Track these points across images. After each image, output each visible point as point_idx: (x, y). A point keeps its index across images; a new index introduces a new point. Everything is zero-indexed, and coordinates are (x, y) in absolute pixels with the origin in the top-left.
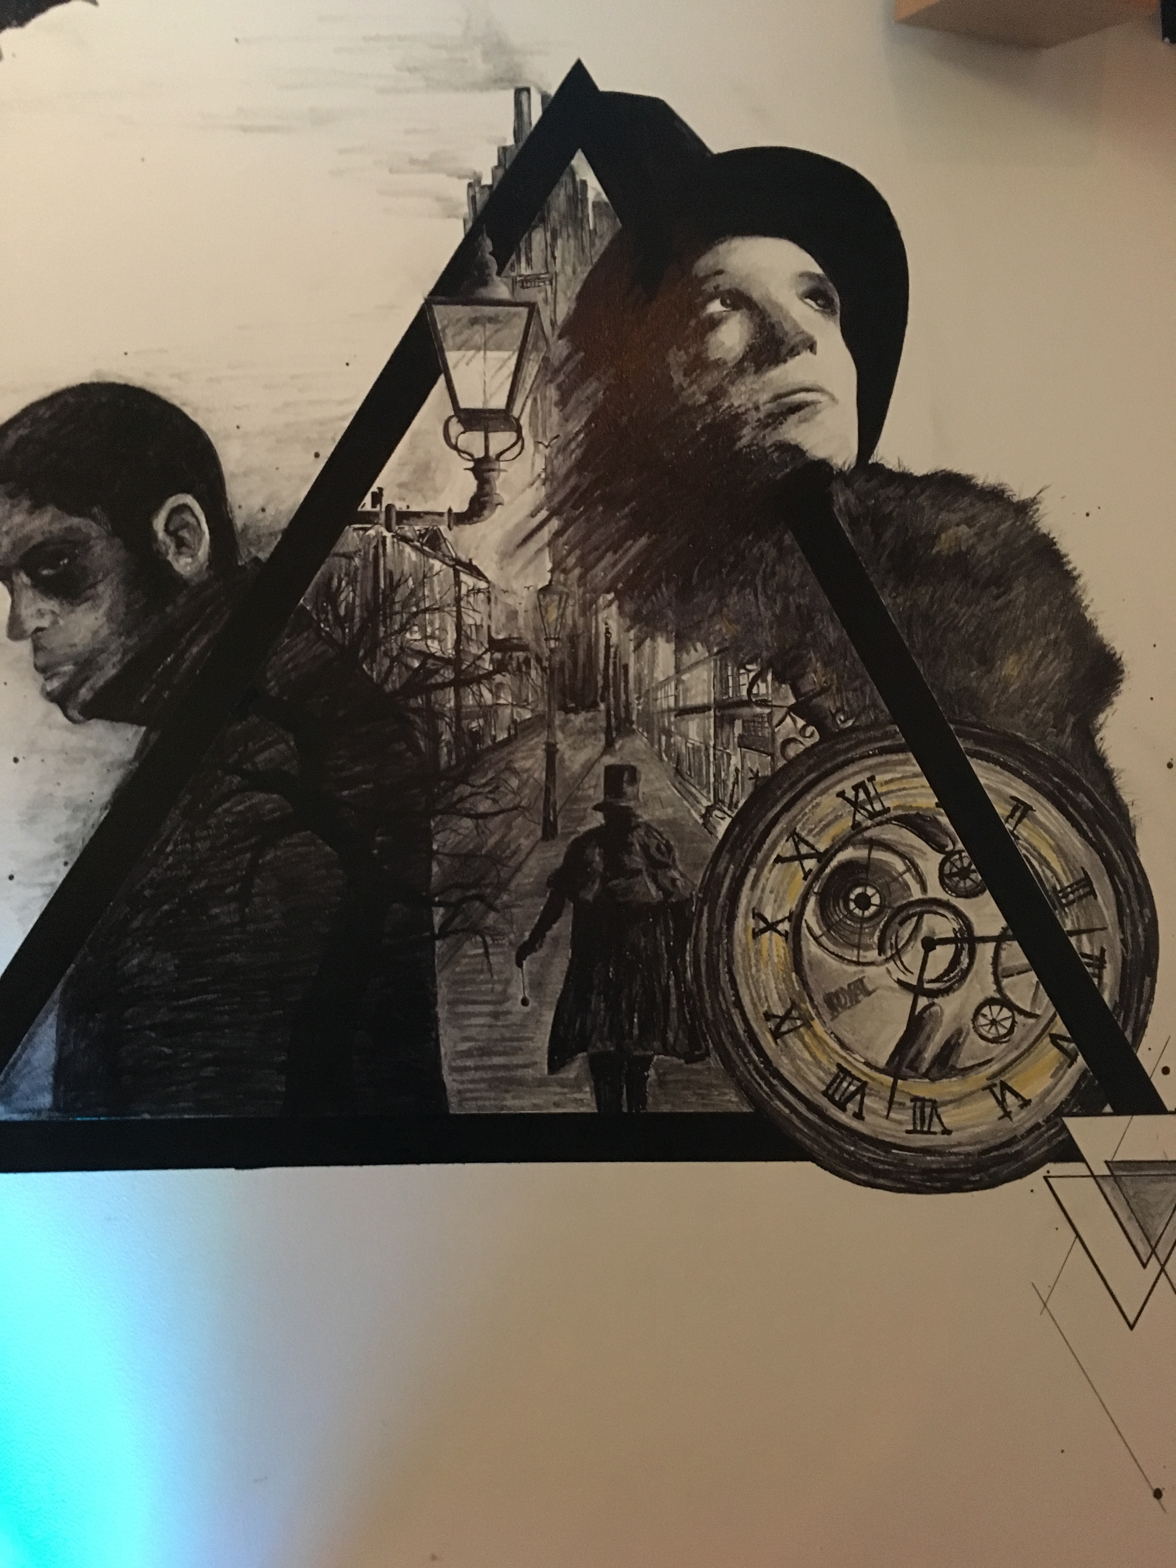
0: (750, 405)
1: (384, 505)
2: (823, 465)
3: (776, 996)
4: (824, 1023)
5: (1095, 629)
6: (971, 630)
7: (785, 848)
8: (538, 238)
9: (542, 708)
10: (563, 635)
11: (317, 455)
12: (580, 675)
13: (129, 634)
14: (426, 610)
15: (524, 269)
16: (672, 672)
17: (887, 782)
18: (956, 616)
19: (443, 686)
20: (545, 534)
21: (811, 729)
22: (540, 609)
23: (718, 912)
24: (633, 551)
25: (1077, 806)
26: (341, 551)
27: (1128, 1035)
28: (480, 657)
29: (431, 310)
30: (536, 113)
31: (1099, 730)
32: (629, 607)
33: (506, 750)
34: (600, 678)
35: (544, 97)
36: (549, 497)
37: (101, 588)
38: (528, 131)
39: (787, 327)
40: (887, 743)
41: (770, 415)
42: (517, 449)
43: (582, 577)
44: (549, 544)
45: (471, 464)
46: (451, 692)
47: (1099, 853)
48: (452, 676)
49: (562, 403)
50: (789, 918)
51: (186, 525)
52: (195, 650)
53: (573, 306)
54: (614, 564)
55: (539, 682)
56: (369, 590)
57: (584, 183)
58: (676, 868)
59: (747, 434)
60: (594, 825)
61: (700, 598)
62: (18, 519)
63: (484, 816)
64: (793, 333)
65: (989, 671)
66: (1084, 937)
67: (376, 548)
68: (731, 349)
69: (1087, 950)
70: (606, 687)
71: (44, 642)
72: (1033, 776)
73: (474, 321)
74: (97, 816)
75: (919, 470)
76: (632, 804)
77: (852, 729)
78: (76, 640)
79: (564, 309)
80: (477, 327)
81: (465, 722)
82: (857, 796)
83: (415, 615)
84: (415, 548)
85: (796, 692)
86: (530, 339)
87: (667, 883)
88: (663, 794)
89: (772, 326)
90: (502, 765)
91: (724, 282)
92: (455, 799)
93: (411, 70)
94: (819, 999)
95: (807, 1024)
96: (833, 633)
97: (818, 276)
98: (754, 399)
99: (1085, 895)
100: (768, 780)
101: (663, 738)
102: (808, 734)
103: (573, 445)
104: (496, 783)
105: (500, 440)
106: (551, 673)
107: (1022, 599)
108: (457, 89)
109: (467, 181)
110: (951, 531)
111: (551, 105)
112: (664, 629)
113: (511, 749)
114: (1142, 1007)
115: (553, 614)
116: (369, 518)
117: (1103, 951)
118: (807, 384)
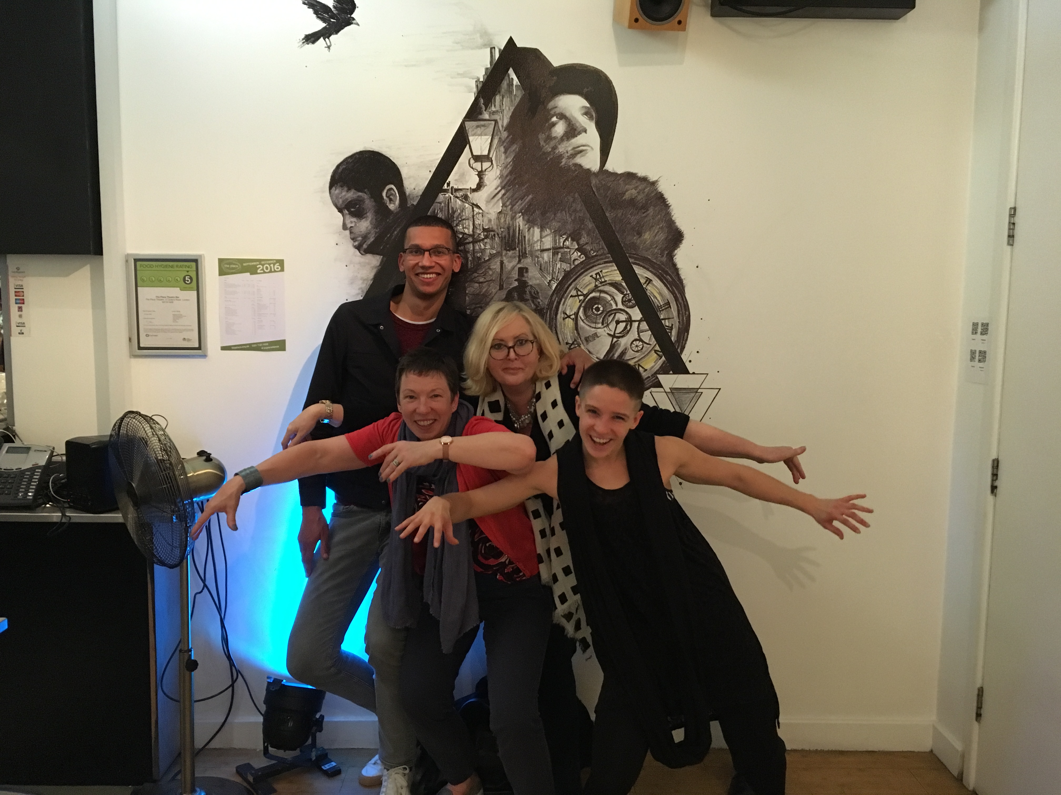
0: (565, 151)
1: (451, 186)
2: (589, 170)
3: (570, 338)
4: (584, 346)
5: (675, 223)
6: (635, 224)
7: (574, 293)
8: (498, 98)
9: (499, 249)
10: (506, 226)
11: (430, 171)
12: (510, 240)
13: (377, 229)
14: (464, 219)
15: (493, 109)
16: (539, 238)
17: (606, 272)
18: (630, 219)
19: (469, 243)
20: (500, 195)
21: (583, 256)
22: (498, 218)
23: (552, 312)
24: (527, 200)
25: (667, 280)
26: (438, 201)
27: (679, 350)
28: (480, 234)
29: (464, 123)
30: (497, 56)
31: (675, 256)
32: (526, 218)
33: (488, 263)
34: (517, 240)
35: (500, 50)
36: (501, 183)
37: (368, 214)
38: (494, 62)
39: (577, 125)
40: (606, 260)
41: (571, 155)
42: (491, 168)
43: (511, 208)
44: (501, 198)
45: (477, 173)
46: (471, 245)
47: (673, 294)
48: (472, 240)
49: (505, 152)
50: (574, 314)
51: (392, 194)
52: (396, 232)
53: (509, 120)
54: (522, 204)
55: (498, 242)
56: (446, 213)
57: (512, 79)
58: (539, 298)
59: (564, 161)
60: (515, 285)
61: (548, 215)
62: (344, 194)
63: (482, 283)
64: (579, 127)
65: (640, 237)
66: (667, 321)
67: (448, 200)
68: (559, 133)
69: (667, 325)
70: (519, 243)
71: (353, 231)
72: (653, 270)
73: (478, 126)
74: (370, 282)
75: (620, 172)
76: (526, 279)
77: (596, 256)
78: (362, 230)
79: (506, 121)
80: (479, 129)
81: (476, 254)
82: (596, 276)
83: (460, 221)
84: (460, 200)
85: (578, 244)
86: (495, 132)
87: (537, 303)
88: (536, 276)
89: (573, 125)
90: (487, 267)
91: (557, 111)
92: (473, 277)
93: (457, 43)
94: (583, 338)
95: (579, 345)
96: (590, 225)
97: (588, 107)
98: (566, 149)
99: (668, 308)
100: (569, 272)
101: (536, 259)
102: (581, 257)
103: (509, 166)
104: (485, 274)
105: (486, 165)
106: (502, 239)
107: (652, 214)
108: (472, 49)
109: (475, 80)
110: (629, 192)
111: (502, 53)
112: (537, 225)
113: (489, 262)
114: (684, 342)
115: (502, 220)
116: (446, 191)
117: (672, 325)
118: (584, 144)
